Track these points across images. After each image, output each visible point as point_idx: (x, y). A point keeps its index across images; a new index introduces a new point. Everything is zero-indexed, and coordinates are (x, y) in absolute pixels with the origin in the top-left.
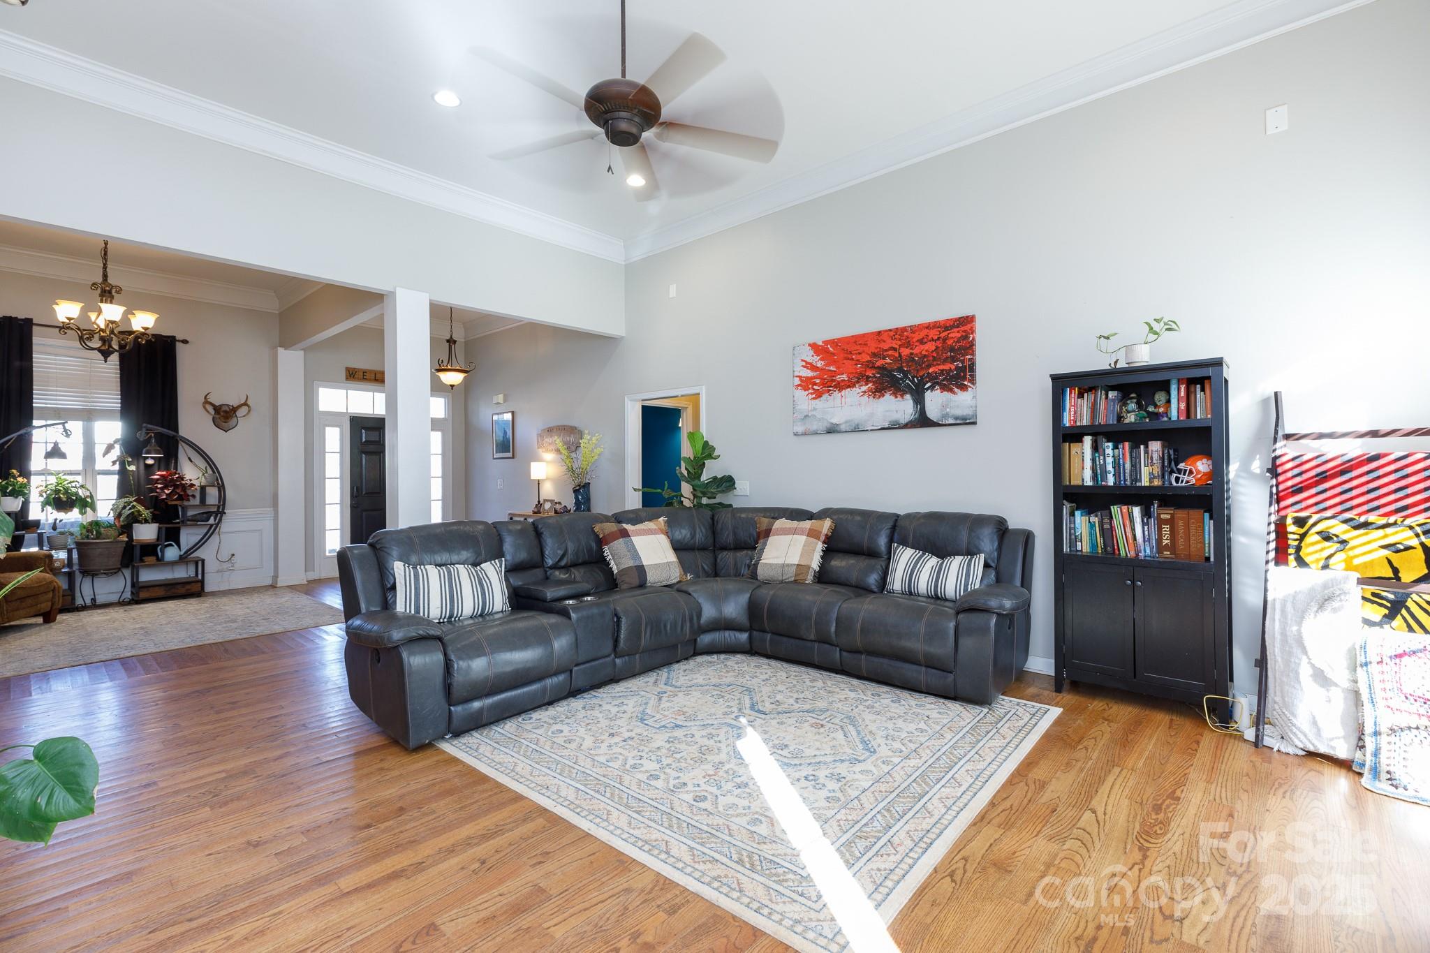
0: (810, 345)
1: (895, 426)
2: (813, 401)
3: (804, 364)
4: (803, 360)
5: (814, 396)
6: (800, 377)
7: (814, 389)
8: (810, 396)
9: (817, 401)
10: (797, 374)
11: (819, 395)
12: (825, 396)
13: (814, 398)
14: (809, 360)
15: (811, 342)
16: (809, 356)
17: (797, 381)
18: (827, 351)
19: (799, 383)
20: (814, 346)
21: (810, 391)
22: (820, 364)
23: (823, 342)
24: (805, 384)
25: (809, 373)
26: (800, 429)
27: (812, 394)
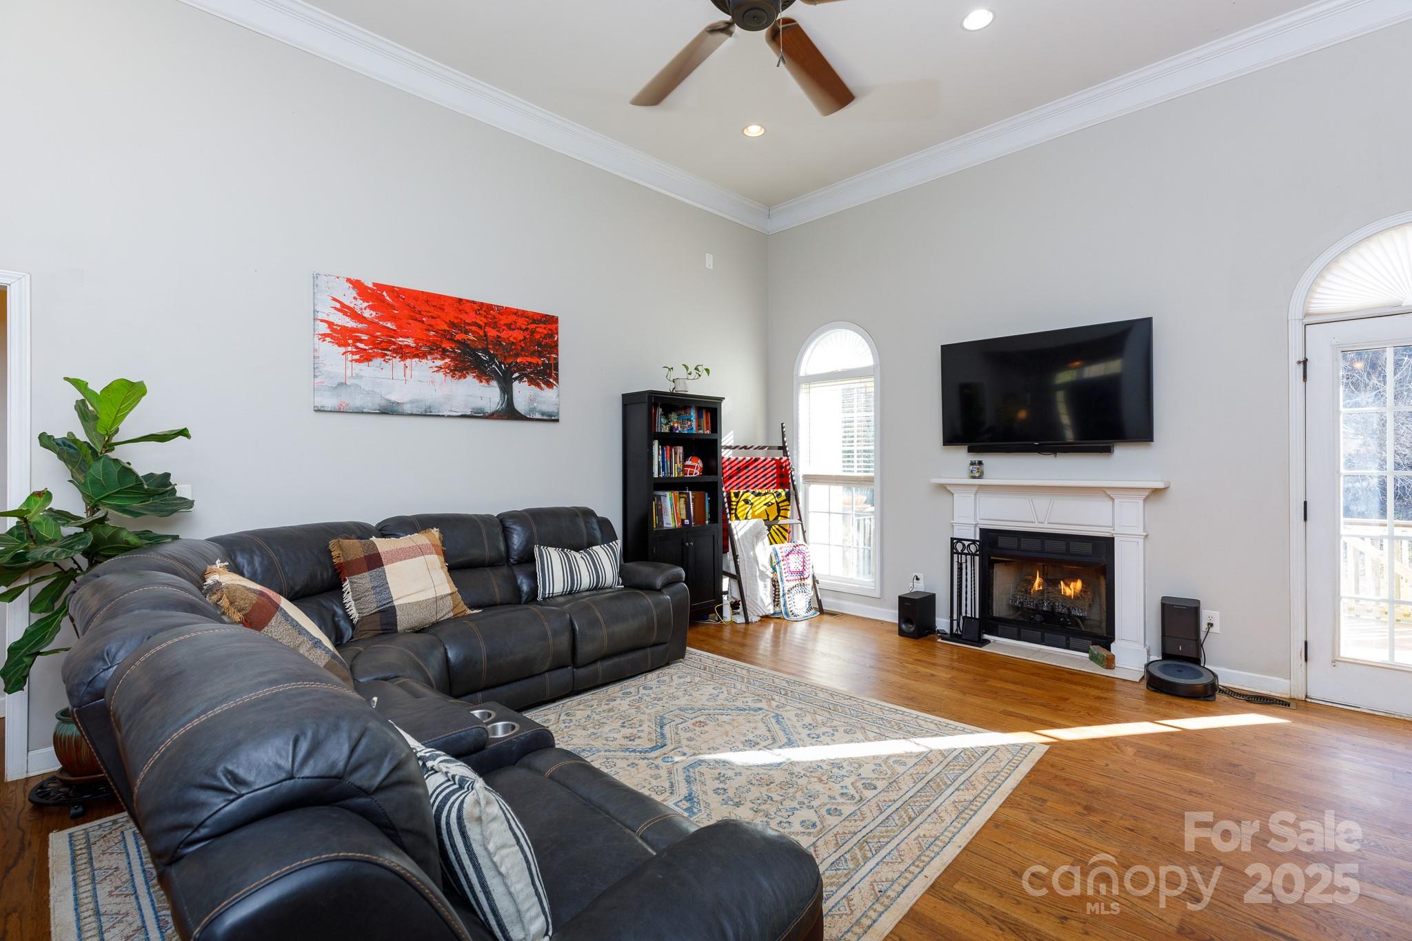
0: (349, 280)
1: (478, 415)
2: (355, 364)
3: (338, 306)
4: (334, 299)
5: (357, 357)
6: (330, 324)
7: (357, 347)
8: (350, 357)
9: (364, 366)
10: (320, 316)
11: (366, 358)
12: (378, 361)
13: (357, 361)
14: (347, 303)
15: (354, 277)
16: (349, 297)
17: (324, 328)
18: (382, 300)
19: (328, 331)
20: (357, 285)
21: (350, 349)
22: (368, 314)
23: (375, 284)
24: (340, 336)
25: (350, 323)
26: (329, 402)
27: (353, 353)
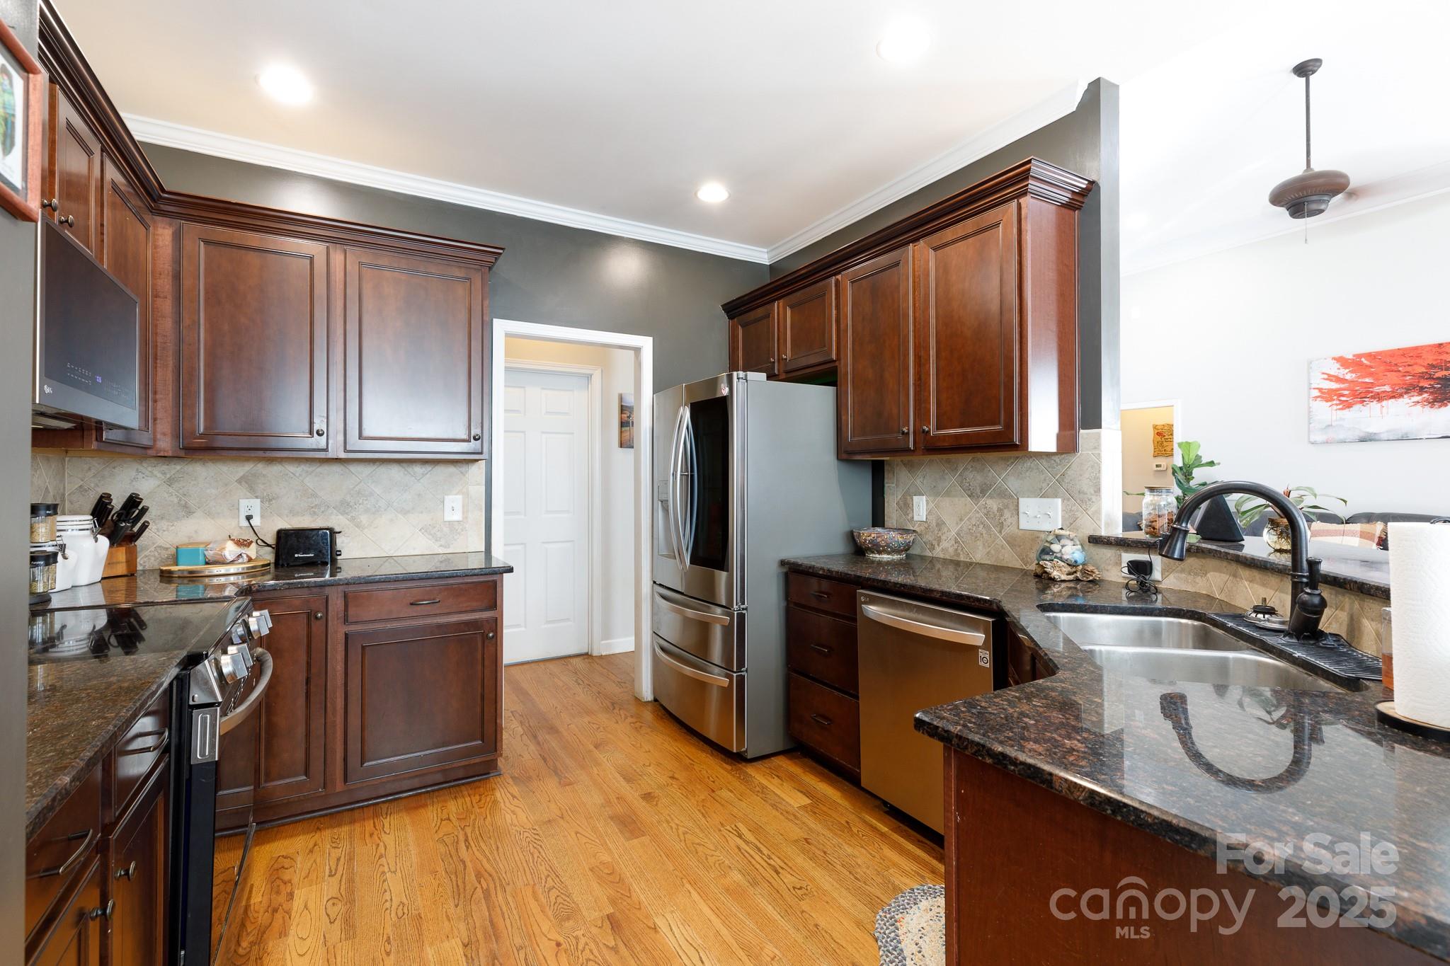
0: (1334, 359)
2: (1338, 411)
3: (1326, 376)
4: (1323, 373)
5: (1341, 406)
6: (1320, 390)
7: (1340, 400)
8: (1335, 407)
9: (1346, 412)
10: (1313, 386)
11: (1348, 406)
12: (1357, 407)
13: (1340, 409)
14: (1332, 373)
15: (1337, 355)
16: (1335, 369)
17: (1316, 393)
18: (1361, 364)
19: (1319, 394)
20: (1340, 360)
21: (1335, 402)
22: (1348, 377)
23: (1354, 356)
24: (1327, 396)
25: (1334, 386)
26: (1319, 437)
27: (1337, 405)
